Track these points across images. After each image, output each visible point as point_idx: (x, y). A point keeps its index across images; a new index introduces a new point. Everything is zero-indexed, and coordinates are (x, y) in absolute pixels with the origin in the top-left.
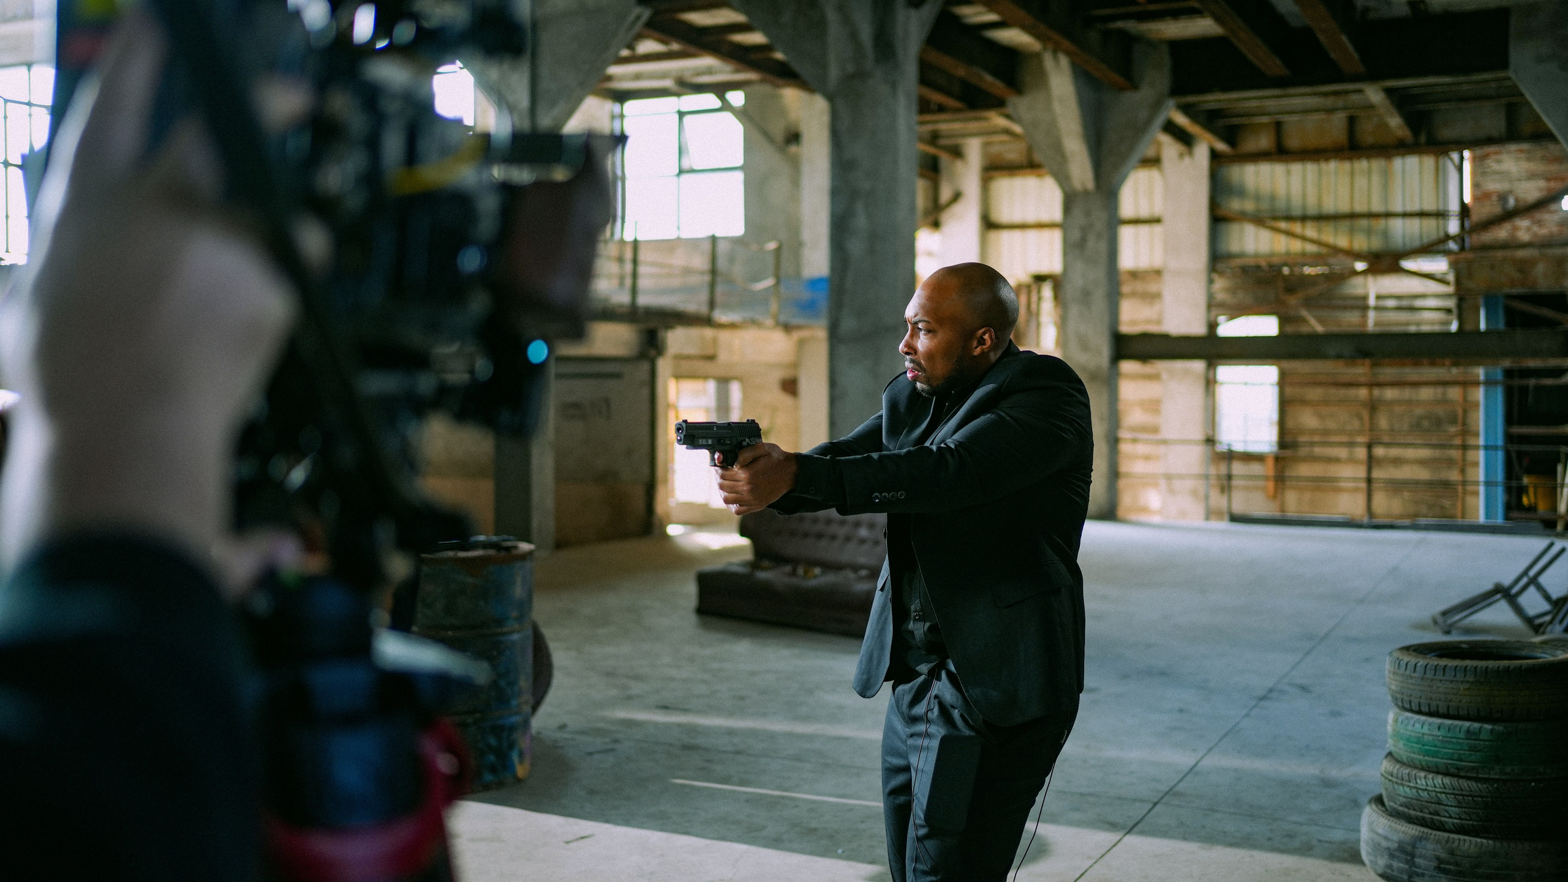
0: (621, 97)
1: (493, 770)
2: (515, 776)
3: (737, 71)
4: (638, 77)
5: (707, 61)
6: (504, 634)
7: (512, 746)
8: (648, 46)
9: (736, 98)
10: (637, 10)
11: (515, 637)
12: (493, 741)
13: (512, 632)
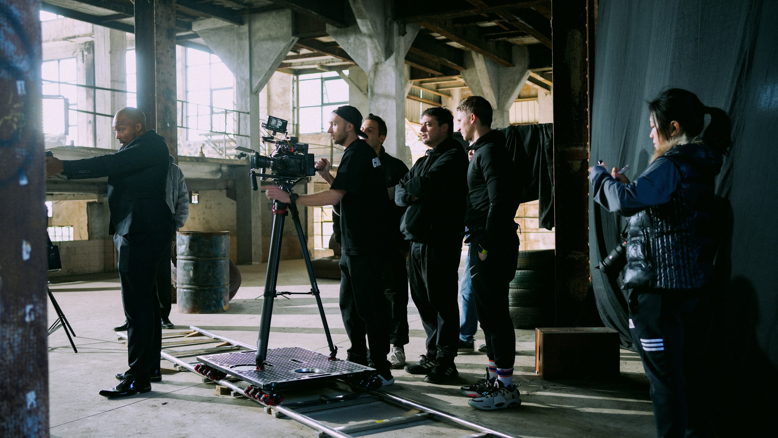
0: (297, 73)
1: (215, 306)
2: (223, 309)
3: (344, 61)
4: (302, 64)
5: (329, 57)
6: (219, 260)
7: (221, 299)
8: (304, 51)
9: (346, 72)
10: (293, 38)
11: (222, 261)
12: (214, 296)
13: (221, 260)
